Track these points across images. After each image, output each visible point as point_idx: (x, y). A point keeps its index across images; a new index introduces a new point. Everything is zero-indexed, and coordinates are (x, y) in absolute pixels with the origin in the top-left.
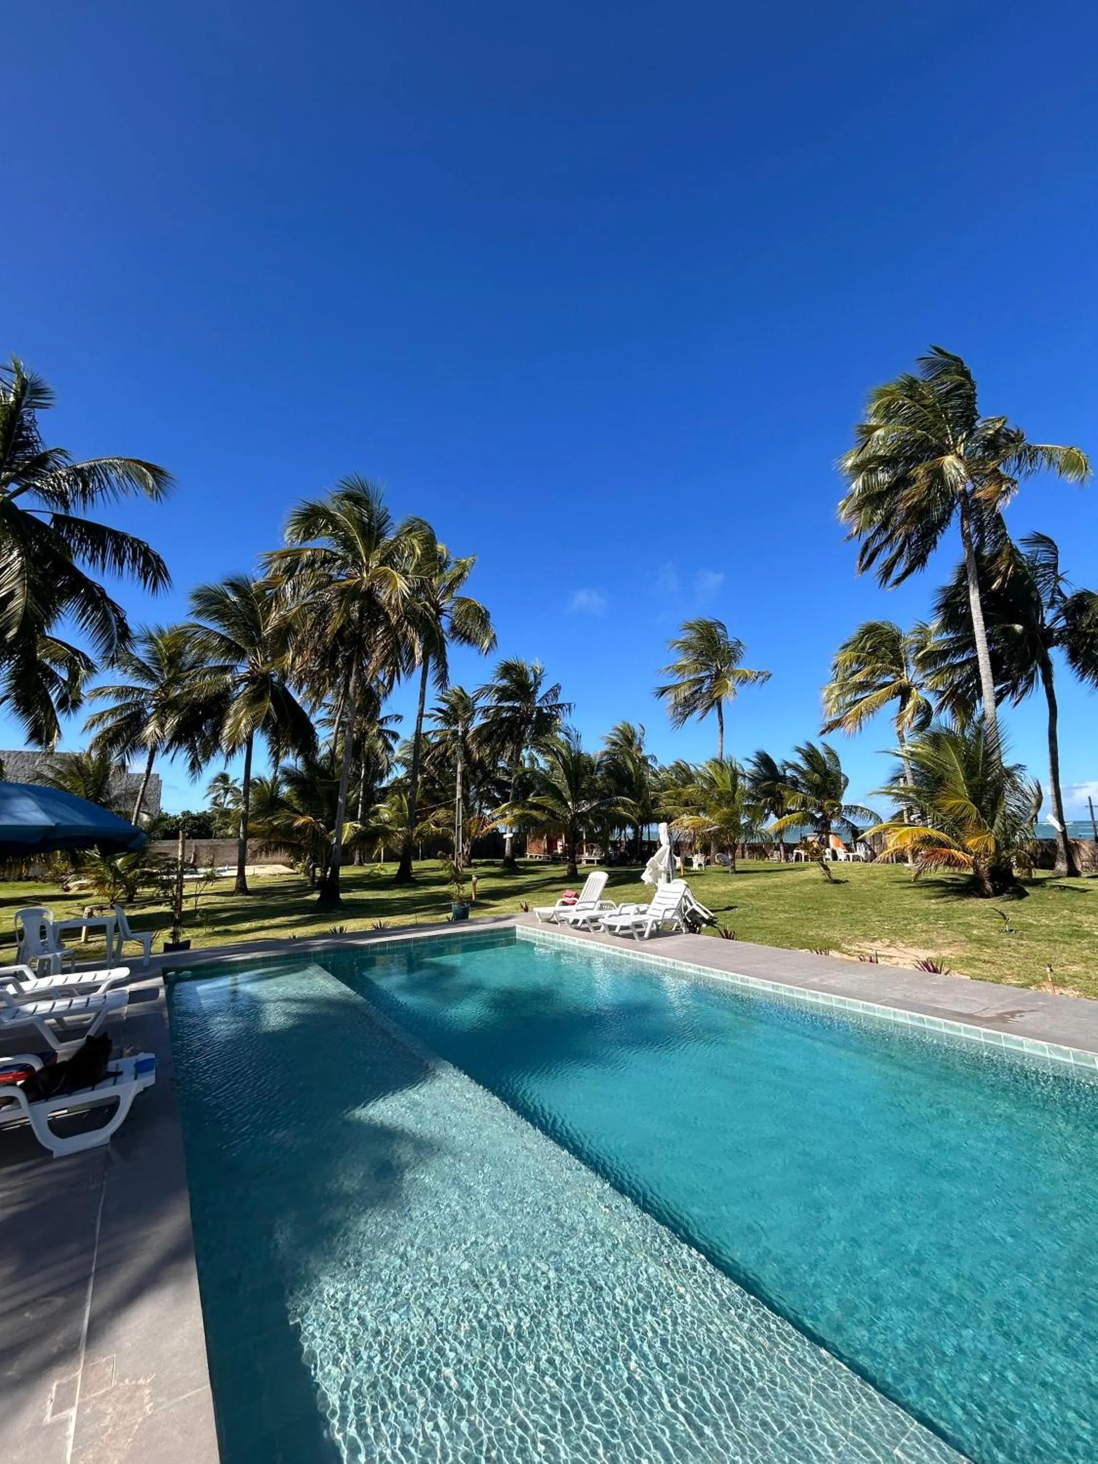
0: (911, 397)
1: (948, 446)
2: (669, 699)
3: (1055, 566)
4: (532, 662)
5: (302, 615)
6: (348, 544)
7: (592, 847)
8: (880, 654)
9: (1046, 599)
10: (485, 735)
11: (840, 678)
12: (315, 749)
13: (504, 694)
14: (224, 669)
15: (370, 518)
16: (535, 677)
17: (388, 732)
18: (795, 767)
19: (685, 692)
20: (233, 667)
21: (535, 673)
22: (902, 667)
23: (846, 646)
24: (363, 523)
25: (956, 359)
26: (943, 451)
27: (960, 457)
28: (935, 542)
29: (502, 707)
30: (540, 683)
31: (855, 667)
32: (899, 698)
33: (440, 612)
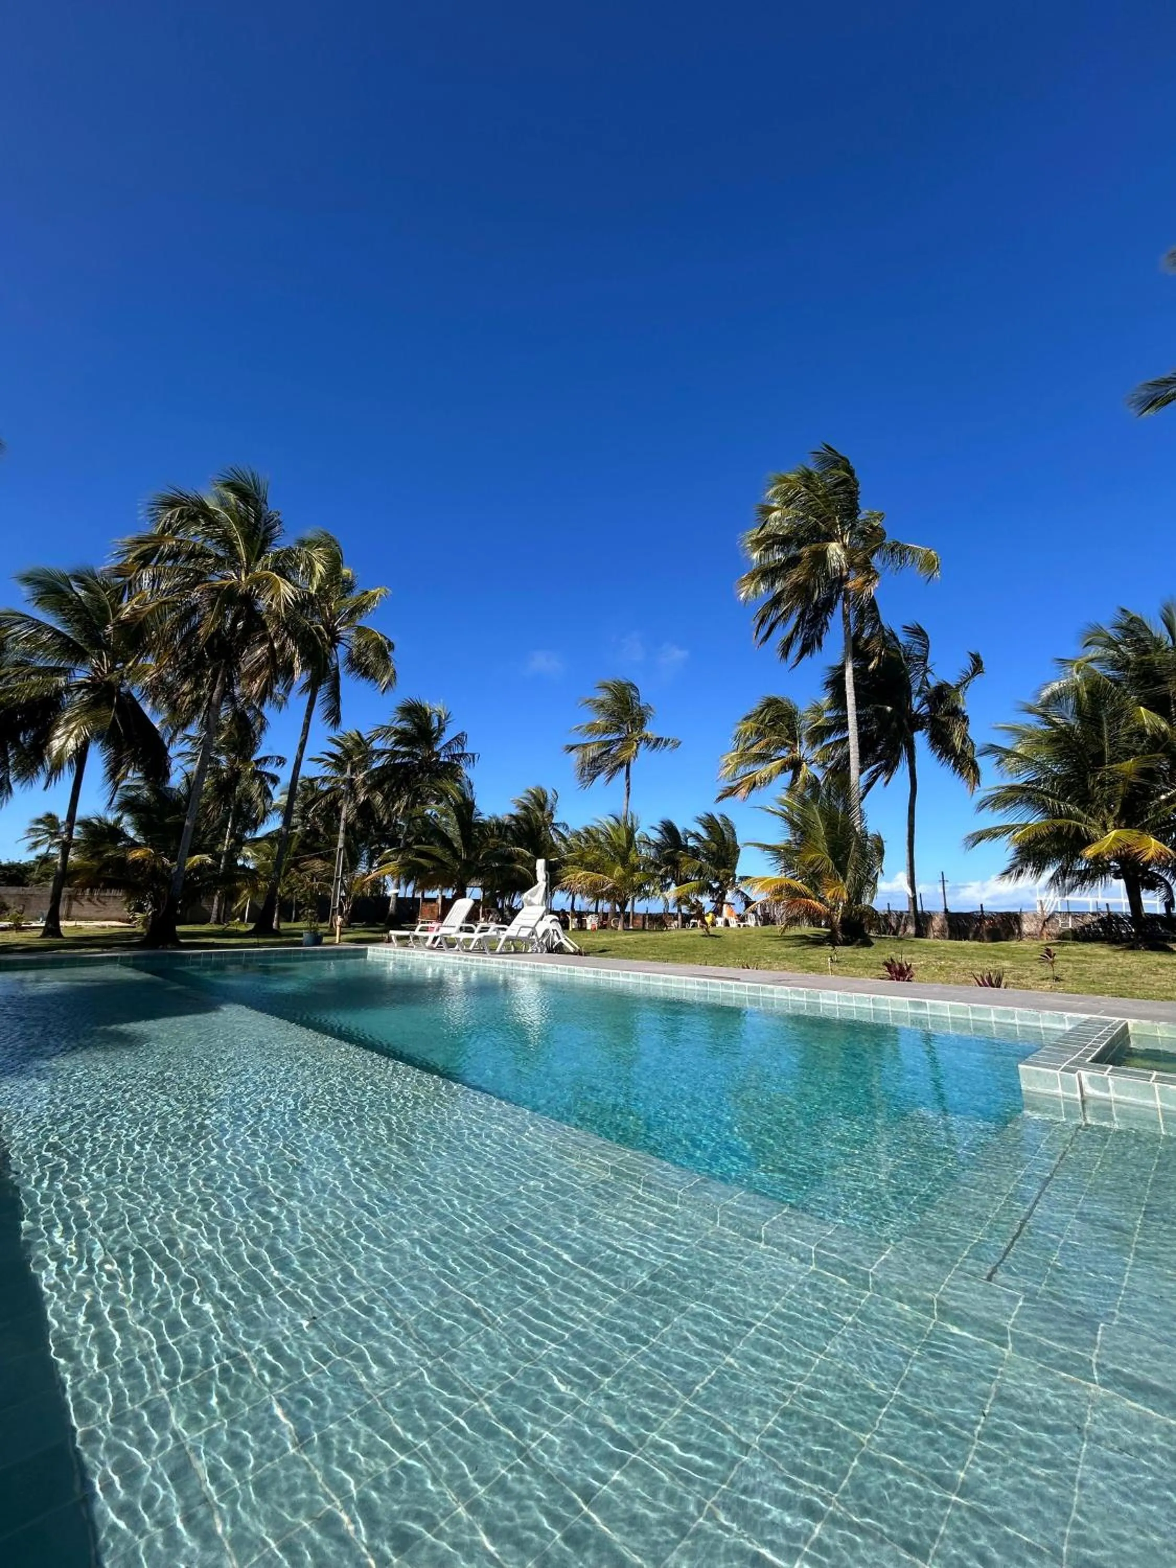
0: (807, 487)
1: (836, 536)
2: (575, 756)
3: (925, 660)
4: (435, 706)
5: (159, 612)
6: (227, 541)
7: (489, 912)
8: (777, 727)
9: (915, 687)
10: (378, 781)
11: (741, 749)
12: (165, 774)
13: (403, 738)
14: (57, 671)
15: (258, 520)
16: (440, 722)
17: (267, 774)
18: (697, 836)
19: (593, 752)
20: (70, 669)
21: (440, 717)
22: (795, 740)
23: (747, 718)
24: (249, 523)
25: (843, 458)
26: (830, 538)
27: (844, 546)
28: (827, 623)
29: (398, 752)
30: (443, 730)
31: (754, 737)
32: (791, 772)
33: (336, 639)
